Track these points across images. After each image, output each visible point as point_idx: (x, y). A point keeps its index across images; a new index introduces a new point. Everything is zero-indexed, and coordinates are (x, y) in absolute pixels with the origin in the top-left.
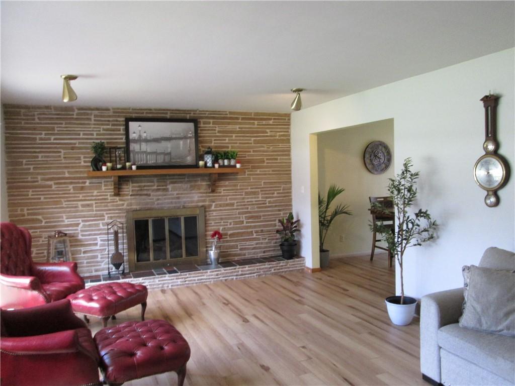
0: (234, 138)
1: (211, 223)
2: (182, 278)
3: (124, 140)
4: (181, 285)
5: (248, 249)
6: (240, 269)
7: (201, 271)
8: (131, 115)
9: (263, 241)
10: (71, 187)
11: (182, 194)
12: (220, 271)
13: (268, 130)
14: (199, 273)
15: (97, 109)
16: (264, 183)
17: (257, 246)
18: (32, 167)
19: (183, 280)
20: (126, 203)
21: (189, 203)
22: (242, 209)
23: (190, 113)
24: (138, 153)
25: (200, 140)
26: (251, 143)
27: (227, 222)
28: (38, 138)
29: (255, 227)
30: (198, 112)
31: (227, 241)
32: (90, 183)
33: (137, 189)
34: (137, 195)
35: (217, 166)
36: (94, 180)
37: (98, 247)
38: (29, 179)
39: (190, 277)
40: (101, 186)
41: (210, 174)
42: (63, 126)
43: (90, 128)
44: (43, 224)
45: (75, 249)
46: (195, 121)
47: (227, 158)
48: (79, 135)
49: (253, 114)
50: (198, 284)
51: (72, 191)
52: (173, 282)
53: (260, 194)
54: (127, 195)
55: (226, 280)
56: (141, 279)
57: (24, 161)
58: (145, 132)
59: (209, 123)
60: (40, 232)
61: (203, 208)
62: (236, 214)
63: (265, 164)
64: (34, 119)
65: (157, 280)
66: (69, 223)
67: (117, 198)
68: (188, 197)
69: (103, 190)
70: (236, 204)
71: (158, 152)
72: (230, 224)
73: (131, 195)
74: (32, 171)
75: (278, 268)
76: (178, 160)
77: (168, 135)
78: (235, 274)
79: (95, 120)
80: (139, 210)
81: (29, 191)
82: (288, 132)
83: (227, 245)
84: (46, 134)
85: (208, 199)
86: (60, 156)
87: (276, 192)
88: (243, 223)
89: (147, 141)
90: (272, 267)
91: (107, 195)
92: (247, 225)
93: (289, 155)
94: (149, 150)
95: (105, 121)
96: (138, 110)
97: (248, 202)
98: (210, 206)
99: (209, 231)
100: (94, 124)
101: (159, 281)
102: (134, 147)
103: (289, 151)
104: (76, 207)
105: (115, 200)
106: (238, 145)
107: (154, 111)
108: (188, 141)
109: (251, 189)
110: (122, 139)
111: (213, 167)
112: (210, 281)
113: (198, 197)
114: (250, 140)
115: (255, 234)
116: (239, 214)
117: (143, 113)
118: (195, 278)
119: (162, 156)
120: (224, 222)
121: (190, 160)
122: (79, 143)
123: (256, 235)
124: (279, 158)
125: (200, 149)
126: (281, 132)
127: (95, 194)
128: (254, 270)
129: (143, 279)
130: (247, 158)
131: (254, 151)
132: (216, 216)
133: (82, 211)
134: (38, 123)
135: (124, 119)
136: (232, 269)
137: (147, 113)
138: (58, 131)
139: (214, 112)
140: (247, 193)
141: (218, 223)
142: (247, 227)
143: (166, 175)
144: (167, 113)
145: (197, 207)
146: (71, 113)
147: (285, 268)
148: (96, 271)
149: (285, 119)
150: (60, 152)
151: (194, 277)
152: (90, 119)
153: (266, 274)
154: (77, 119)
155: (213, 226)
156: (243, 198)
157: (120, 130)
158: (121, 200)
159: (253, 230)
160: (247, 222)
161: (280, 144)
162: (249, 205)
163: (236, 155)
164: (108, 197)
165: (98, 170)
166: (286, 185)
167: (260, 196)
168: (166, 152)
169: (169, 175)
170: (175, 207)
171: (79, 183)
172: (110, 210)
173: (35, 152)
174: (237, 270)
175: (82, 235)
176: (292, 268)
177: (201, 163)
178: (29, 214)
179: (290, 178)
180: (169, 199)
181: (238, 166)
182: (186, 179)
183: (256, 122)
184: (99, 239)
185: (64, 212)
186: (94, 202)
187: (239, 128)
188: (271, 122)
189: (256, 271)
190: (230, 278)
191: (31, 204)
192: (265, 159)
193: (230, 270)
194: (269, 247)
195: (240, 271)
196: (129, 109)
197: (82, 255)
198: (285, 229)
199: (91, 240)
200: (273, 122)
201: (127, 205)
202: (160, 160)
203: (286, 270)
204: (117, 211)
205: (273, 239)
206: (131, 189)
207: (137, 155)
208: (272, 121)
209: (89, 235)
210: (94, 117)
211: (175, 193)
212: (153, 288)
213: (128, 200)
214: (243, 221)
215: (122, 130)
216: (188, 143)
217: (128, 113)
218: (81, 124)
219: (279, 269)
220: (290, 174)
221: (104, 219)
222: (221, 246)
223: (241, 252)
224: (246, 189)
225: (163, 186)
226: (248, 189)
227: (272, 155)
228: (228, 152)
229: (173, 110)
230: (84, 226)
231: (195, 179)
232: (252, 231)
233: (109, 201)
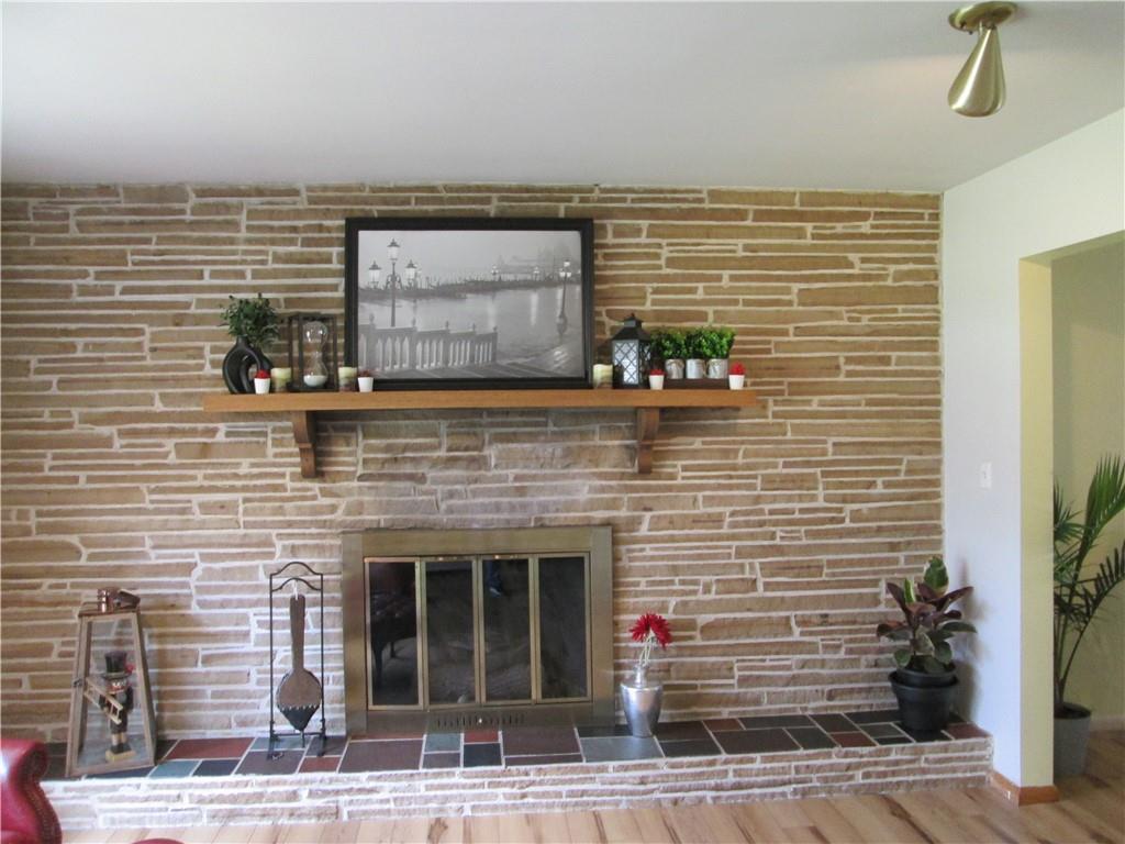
0: (725, 282)
1: (638, 584)
2: (513, 785)
3: (340, 294)
4: (506, 807)
5: (771, 681)
6: (732, 767)
7: (584, 764)
8: (368, 207)
9: (827, 656)
10: (169, 444)
11: (534, 478)
12: (654, 767)
13: (853, 257)
14: (573, 770)
15: (260, 192)
16: (835, 444)
17: (806, 671)
18: (54, 378)
19: (515, 790)
20: (343, 503)
21: (557, 511)
22: (752, 536)
23: (570, 200)
24: (384, 334)
25: (601, 291)
26: (790, 303)
27: (695, 583)
28: (75, 288)
29: (798, 603)
30: (596, 194)
31: (694, 651)
32: (228, 434)
33: (380, 456)
34: (381, 477)
35: (656, 381)
36: (242, 425)
37: (249, 647)
38: (47, 419)
39: (541, 783)
40: (265, 443)
41: (637, 410)
42: (153, 247)
43: (234, 253)
44: (83, 562)
45: (179, 647)
46: (584, 225)
47: (697, 355)
48: (200, 275)
49: (797, 198)
50: (569, 809)
51: (172, 459)
52: (479, 797)
53: (821, 487)
54: (349, 476)
55: (675, 802)
56: (364, 775)
57: (34, 360)
58: (411, 266)
59: (637, 232)
60: (73, 585)
61: (609, 530)
62: (729, 556)
63: (842, 378)
64: (65, 229)
65: (421, 784)
66: (161, 561)
67: (315, 486)
68: (554, 490)
69: (271, 459)
70: (728, 520)
71: (454, 330)
72: (707, 590)
73: (361, 478)
74: (54, 391)
75: (882, 769)
76: (520, 361)
77: (486, 275)
78: (712, 782)
79: (250, 228)
80: (387, 529)
81: (44, 456)
82: (931, 261)
83: (693, 664)
84: (99, 276)
85: (626, 497)
86: (139, 346)
87: (880, 480)
88: (754, 588)
89: (415, 294)
90: (858, 766)
91: (282, 475)
92: (770, 594)
93: (934, 346)
94: (420, 328)
95: (282, 229)
96: (390, 190)
97: (772, 512)
98: (634, 523)
99: (627, 611)
100: (249, 241)
101: (428, 788)
102: (371, 314)
103: (935, 331)
104: (183, 511)
105: (309, 493)
106: (740, 307)
107: (444, 194)
108: (560, 292)
109: (786, 465)
110: (334, 288)
111: (646, 384)
112: (617, 803)
113: (593, 490)
114: (787, 291)
115: (797, 630)
116: (740, 553)
117: (407, 202)
118: (559, 788)
119: (466, 347)
120: (683, 582)
121: (561, 359)
122: (201, 303)
123: (802, 634)
124: (894, 355)
125: (602, 324)
126: (906, 261)
127: (243, 470)
128: (784, 771)
129: (370, 778)
130: (774, 355)
131: (799, 331)
132: (652, 558)
133: (202, 525)
134: (75, 242)
135: (343, 222)
136: (699, 764)
137: (419, 201)
138: (134, 264)
139: (657, 194)
140: (769, 482)
141: (661, 583)
142: (770, 604)
143: (477, 412)
144: (487, 201)
145: (588, 525)
146: (176, 206)
147: (909, 772)
148: (243, 723)
149: (921, 216)
150: (140, 332)
151: (554, 783)
152: (234, 225)
153: (830, 791)
154: (193, 225)
155: (644, 593)
156: (757, 499)
157: (329, 261)
158: (325, 493)
159: (791, 614)
160: (767, 586)
161: (900, 307)
162: (776, 523)
163: (730, 343)
164: (287, 481)
165: (242, 391)
166: (920, 454)
167: (820, 492)
168: (479, 331)
169: (491, 412)
170: (508, 521)
171: (193, 432)
172: (290, 524)
173: (66, 333)
174: (718, 767)
175: (202, 604)
176: (938, 771)
177: (601, 371)
178: (42, 528)
179: (936, 431)
180: (487, 493)
181: (736, 382)
182: (551, 428)
183: (809, 227)
184: (253, 620)
185: (149, 527)
186: (240, 496)
187: (747, 248)
188: (865, 227)
189: (793, 775)
190: (693, 794)
191: (54, 497)
192: (842, 361)
193: (691, 765)
194: (850, 678)
195: (731, 774)
196: (361, 188)
197: (200, 668)
198: (913, 620)
199: (228, 620)
200: (873, 227)
201: (348, 512)
202: (459, 361)
203: (911, 778)
204: (314, 531)
205: (865, 651)
206: (361, 455)
207: (380, 343)
208: (871, 221)
209: (223, 604)
210: (248, 219)
211: (512, 472)
212: (408, 812)
213: (349, 492)
214: (755, 581)
215: (334, 259)
216: (559, 303)
217: (357, 201)
218: (208, 241)
219: (884, 774)
220: (937, 415)
221: (271, 555)
222: (670, 664)
223: (742, 690)
224: (767, 466)
225: (467, 449)
226: (775, 466)
227: (869, 347)
228: (700, 334)
229: (509, 190)
230: (209, 573)
231: (583, 428)
232: (788, 618)
233: (288, 494)
